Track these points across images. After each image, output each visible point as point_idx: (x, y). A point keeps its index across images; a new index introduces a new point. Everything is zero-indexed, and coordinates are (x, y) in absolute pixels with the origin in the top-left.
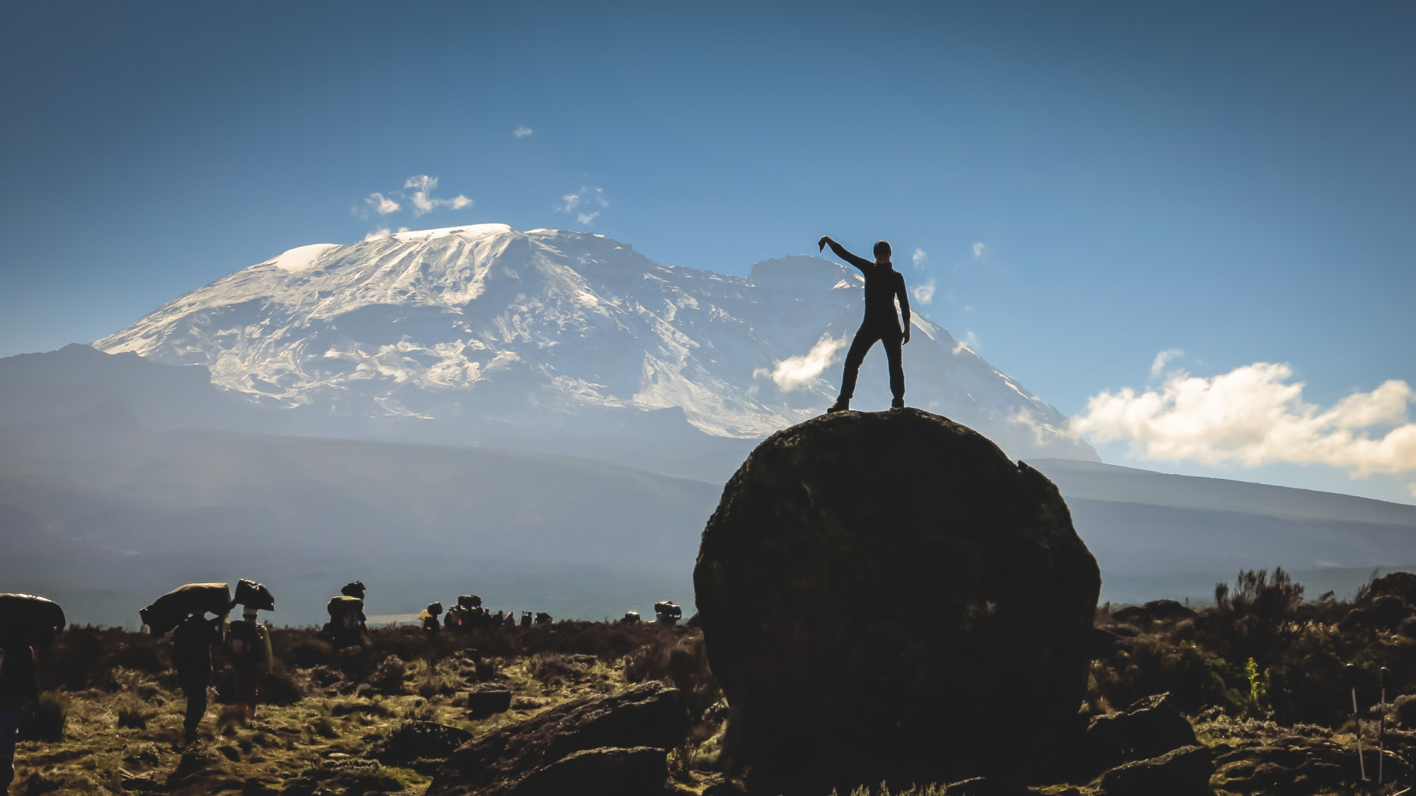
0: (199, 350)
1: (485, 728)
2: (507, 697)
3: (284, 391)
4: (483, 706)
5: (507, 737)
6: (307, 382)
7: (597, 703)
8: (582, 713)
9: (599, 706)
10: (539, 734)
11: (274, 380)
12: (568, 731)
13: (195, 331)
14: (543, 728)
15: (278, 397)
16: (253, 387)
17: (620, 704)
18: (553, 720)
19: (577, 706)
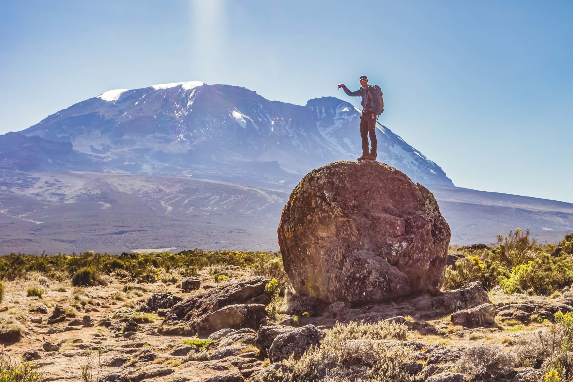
0: (67, 135)
1: (187, 297)
2: (199, 283)
3: (105, 153)
4: (187, 287)
5: (196, 300)
6: (115, 149)
7: (236, 285)
8: (229, 290)
9: (236, 287)
10: (210, 299)
11: (100, 148)
12: (223, 297)
13: (65, 127)
14: (212, 295)
15: (102, 155)
16: (92, 151)
17: (245, 286)
18: (216, 293)
19: (227, 287)
